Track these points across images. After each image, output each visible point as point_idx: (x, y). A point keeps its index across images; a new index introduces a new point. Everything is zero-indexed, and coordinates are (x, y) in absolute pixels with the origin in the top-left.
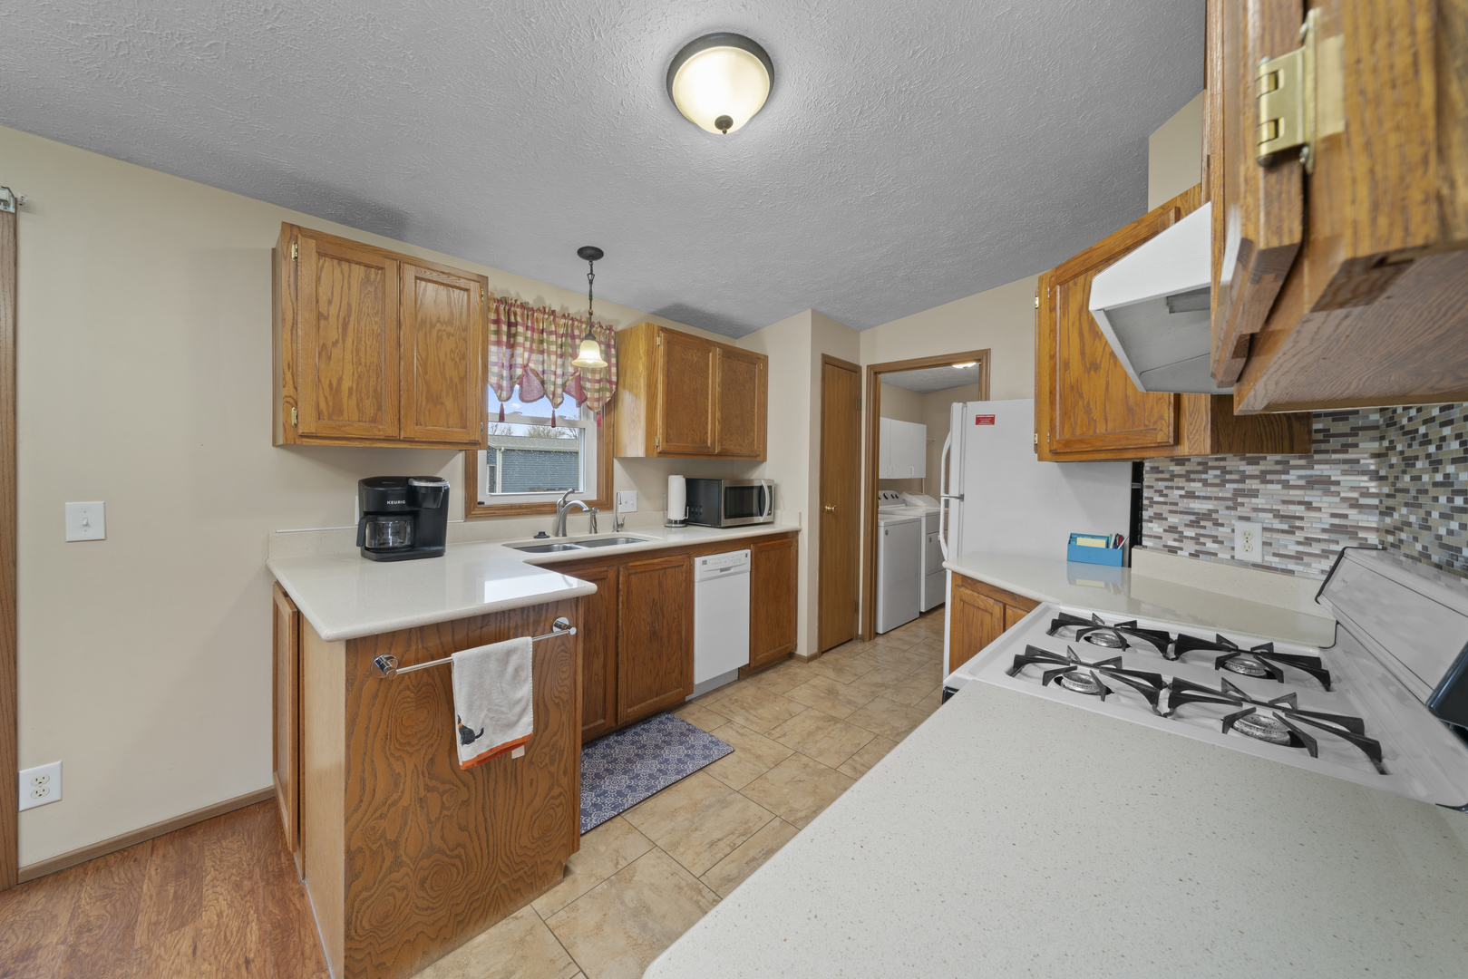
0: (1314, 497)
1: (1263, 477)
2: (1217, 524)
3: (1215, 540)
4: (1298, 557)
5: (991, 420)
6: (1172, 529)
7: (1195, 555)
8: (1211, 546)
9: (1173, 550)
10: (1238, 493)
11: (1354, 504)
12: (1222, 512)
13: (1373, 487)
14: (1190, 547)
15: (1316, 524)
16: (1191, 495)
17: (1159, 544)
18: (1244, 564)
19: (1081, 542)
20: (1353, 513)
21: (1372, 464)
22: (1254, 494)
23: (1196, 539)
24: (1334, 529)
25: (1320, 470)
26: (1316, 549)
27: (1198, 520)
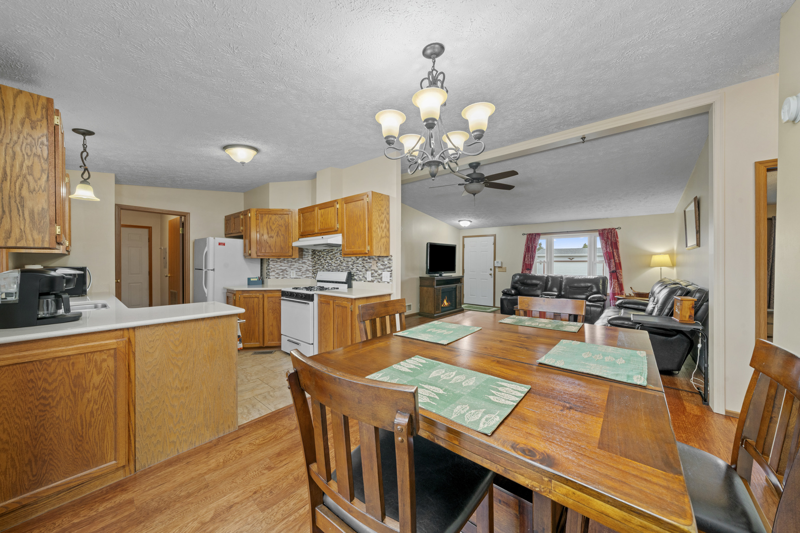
0: (303, 265)
1: (295, 262)
2: (287, 271)
3: (287, 274)
4: (301, 275)
5: (224, 244)
6: (277, 273)
7: (283, 278)
8: (286, 276)
9: (277, 278)
10: (291, 265)
11: (309, 266)
12: (288, 269)
13: (311, 263)
14: (281, 276)
15: (304, 269)
16: (281, 266)
17: (274, 277)
18: (292, 278)
19: (252, 280)
20: (309, 267)
21: (311, 260)
22: (294, 265)
23: (283, 275)
24: (307, 270)
25: (304, 261)
26: (304, 273)
27: (283, 271)
